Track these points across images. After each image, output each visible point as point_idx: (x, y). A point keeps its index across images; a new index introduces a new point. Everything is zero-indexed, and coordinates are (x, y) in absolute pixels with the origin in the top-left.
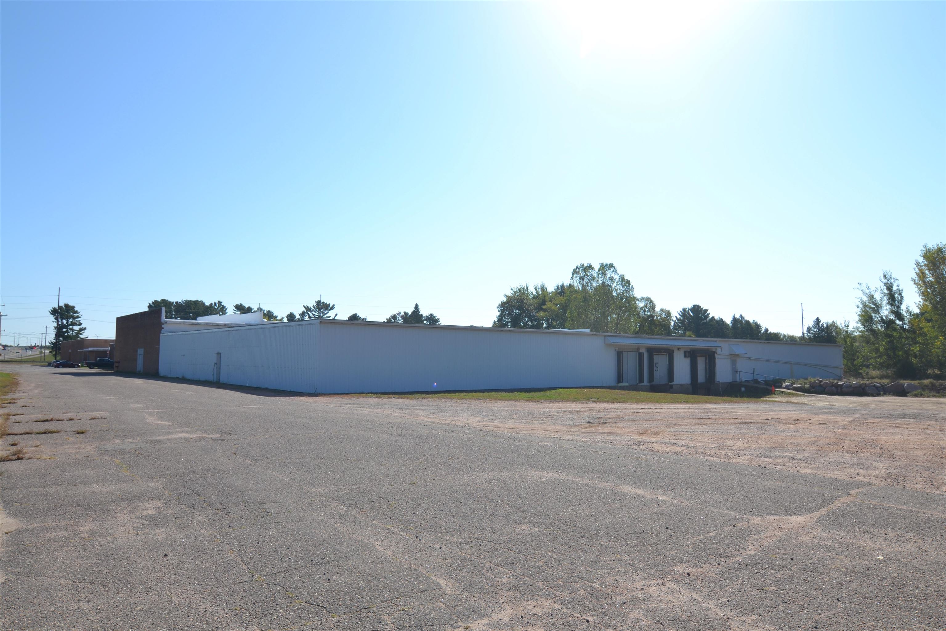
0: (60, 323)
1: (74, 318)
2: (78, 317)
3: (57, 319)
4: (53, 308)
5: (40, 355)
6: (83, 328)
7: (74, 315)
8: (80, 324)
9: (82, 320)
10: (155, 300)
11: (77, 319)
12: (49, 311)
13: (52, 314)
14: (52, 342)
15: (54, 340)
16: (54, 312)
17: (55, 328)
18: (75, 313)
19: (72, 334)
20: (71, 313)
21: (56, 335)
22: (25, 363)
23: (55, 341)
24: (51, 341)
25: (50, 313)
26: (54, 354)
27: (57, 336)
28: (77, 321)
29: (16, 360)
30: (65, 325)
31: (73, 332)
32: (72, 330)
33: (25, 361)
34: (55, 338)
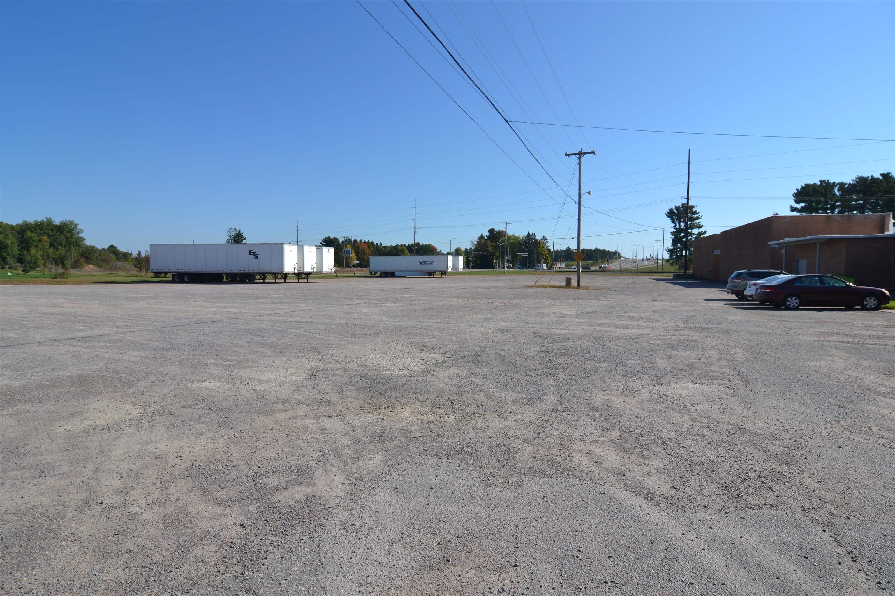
0: (678, 227)
1: (692, 219)
2: (697, 218)
3: (673, 222)
4: (669, 210)
5: (656, 265)
6: (702, 232)
7: (693, 216)
8: (700, 227)
9: (701, 221)
10: (805, 184)
11: (697, 221)
12: (665, 214)
13: (669, 217)
14: (669, 250)
15: (671, 246)
16: (671, 214)
17: (673, 233)
18: (694, 214)
19: (691, 239)
20: (690, 214)
21: (673, 241)
22: (642, 274)
23: (672, 248)
24: (668, 248)
25: (667, 215)
26: (671, 262)
27: (675, 241)
28: (695, 223)
29: (632, 270)
30: (683, 228)
31: (691, 236)
32: (691, 234)
33: (642, 270)
34: (673, 244)
